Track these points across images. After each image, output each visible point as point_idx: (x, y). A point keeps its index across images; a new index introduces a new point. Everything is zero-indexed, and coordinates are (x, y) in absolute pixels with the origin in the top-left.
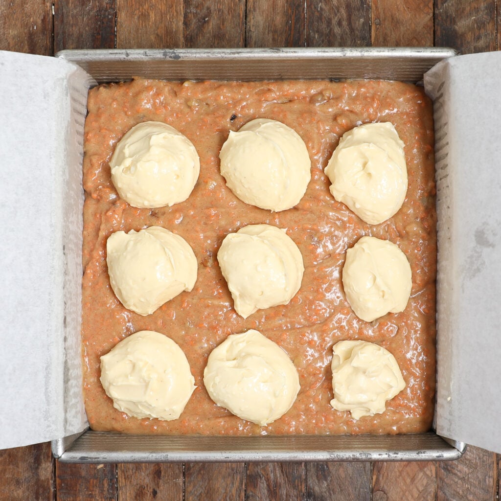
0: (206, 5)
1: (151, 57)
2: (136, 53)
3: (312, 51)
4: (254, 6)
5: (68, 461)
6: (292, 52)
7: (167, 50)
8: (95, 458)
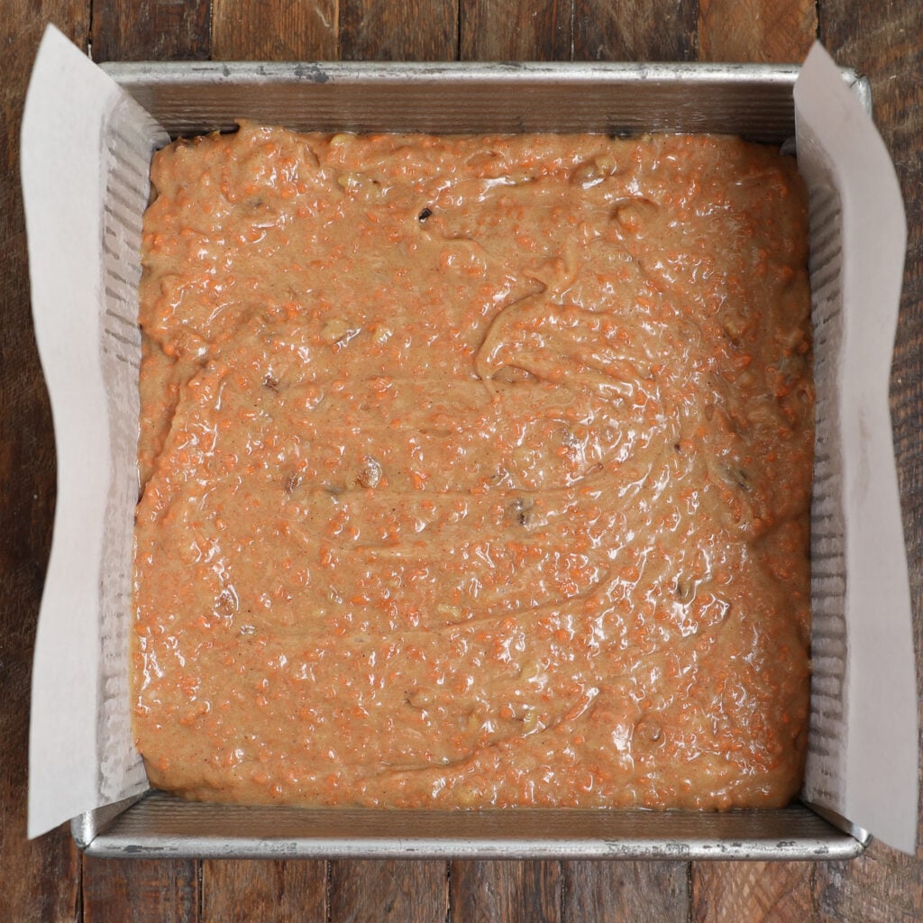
0: (382, 47)
1: (272, 76)
2: (244, 69)
3: (583, 68)
4: (473, 48)
5: (101, 853)
6: (543, 70)
7: (304, 64)
8: (156, 849)
